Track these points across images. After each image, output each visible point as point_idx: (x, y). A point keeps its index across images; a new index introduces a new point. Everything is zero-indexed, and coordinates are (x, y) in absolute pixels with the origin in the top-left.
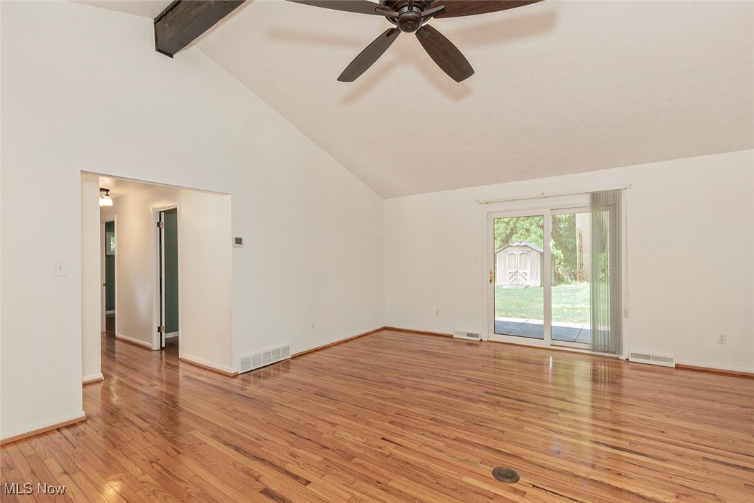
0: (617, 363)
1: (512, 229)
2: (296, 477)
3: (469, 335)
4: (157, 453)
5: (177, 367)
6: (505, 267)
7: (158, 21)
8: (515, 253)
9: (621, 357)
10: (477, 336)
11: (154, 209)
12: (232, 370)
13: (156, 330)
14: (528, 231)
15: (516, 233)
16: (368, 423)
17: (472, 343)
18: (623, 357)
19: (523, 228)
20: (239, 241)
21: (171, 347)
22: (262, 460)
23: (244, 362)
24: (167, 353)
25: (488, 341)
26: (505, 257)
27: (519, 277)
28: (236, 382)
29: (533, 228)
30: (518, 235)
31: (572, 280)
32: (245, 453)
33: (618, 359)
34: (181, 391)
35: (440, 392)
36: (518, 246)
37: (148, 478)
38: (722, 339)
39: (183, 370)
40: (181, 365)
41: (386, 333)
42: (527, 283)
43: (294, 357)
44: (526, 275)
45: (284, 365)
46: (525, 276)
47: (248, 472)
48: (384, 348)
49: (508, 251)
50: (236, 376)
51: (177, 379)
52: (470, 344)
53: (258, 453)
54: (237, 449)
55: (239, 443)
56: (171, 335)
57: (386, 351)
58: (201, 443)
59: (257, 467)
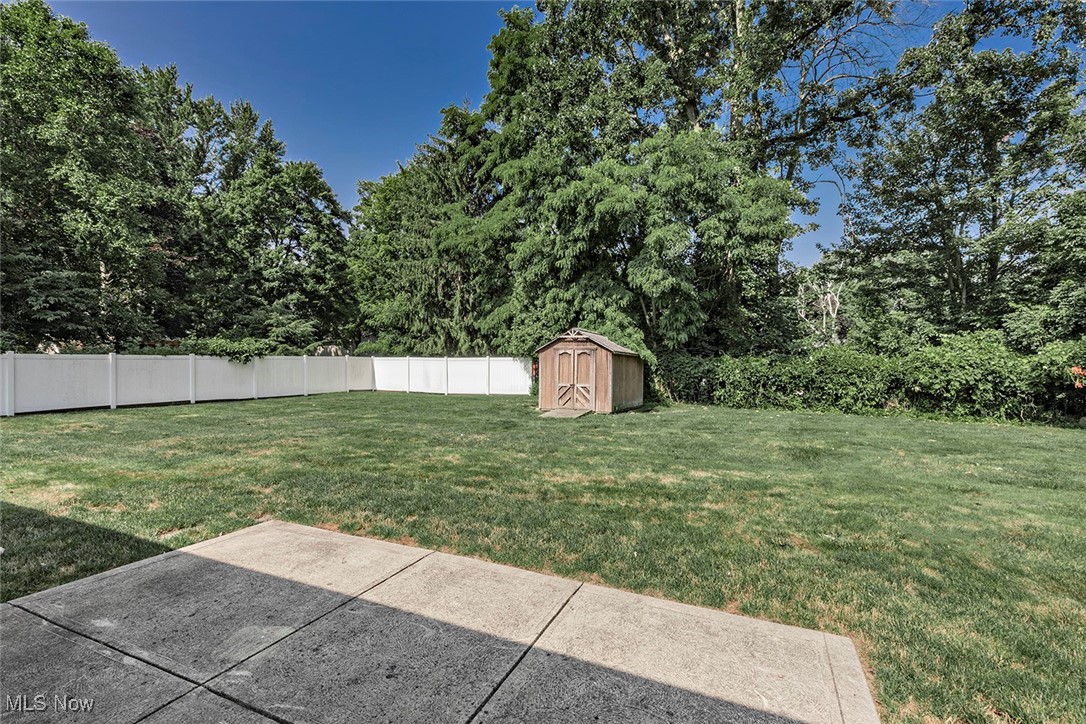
1: (578, 313)
6: (553, 377)
8: (569, 352)
14: (601, 316)
15: (584, 319)
19: (592, 311)
26: (553, 359)
27: (576, 395)
29: (609, 312)
30: (586, 322)
31: (675, 399)
36: (575, 340)
42: (589, 407)
44: (588, 392)
46: (586, 394)
49: (558, 349)
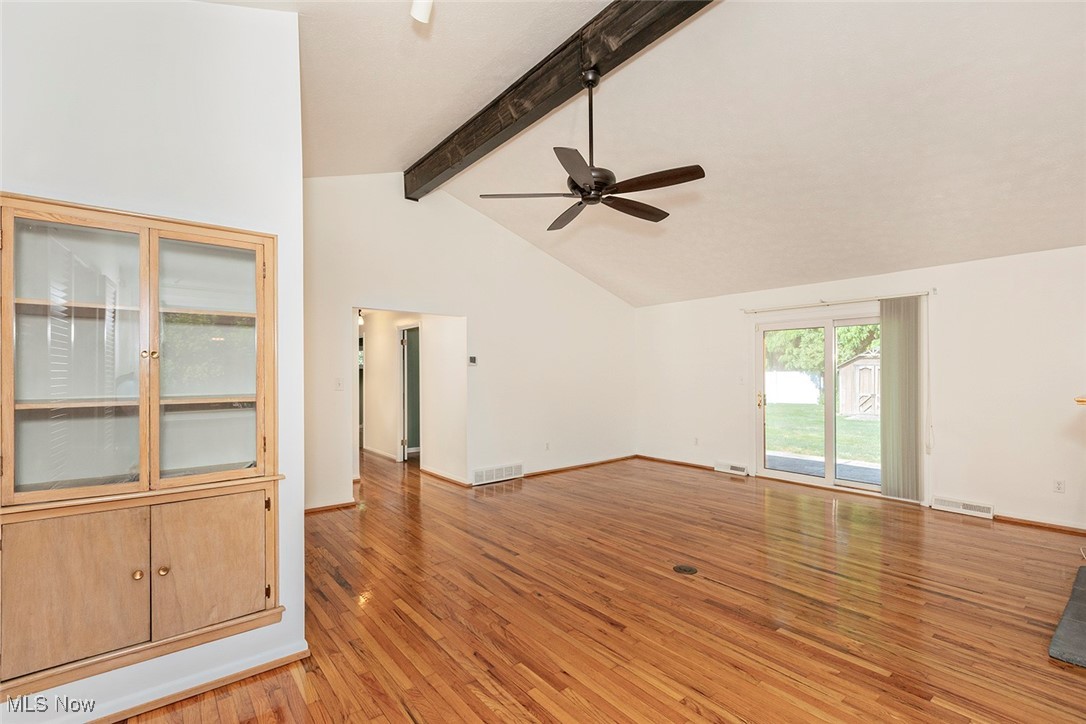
0: (917, 510)
2: (509, 551)
3: (733, 468)
4: (409, 528)
5: (419, 476)
7: (407, 173)
9: (922, 504)
10: (742, 470)
11: (398, 327)
12: (467, 482)
13: (400, 443)
16: (580, 528)
17: (737, 478)
18: (925, 503)
20: (473, 360)
21: (413, 461)
22: (486, 540)
23: (478, 475)
24: (409, 465)
25: (756, 477)
26: (854, 373)
28: (471, 492)
32: (473, 535)
33: (919, 505)
34: (421, 493)
35: (664, 514)
37: (403, 539)
38: (1059, 487)
39: (423, 479)
40: (422, 475)
41: (636, 462)
43: (528, 477)
45: (518, 482)
47: (475, 545)
48: (625, 475)
50: (470, 487)
51: (419, 485)
52: (734, 479)
53: (483, 535)
54: (466, 532)
55: (469, 528)
56: (413, 450)
57: (626, 478)
58: (440, 526)
59: (481, 543)
